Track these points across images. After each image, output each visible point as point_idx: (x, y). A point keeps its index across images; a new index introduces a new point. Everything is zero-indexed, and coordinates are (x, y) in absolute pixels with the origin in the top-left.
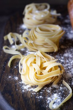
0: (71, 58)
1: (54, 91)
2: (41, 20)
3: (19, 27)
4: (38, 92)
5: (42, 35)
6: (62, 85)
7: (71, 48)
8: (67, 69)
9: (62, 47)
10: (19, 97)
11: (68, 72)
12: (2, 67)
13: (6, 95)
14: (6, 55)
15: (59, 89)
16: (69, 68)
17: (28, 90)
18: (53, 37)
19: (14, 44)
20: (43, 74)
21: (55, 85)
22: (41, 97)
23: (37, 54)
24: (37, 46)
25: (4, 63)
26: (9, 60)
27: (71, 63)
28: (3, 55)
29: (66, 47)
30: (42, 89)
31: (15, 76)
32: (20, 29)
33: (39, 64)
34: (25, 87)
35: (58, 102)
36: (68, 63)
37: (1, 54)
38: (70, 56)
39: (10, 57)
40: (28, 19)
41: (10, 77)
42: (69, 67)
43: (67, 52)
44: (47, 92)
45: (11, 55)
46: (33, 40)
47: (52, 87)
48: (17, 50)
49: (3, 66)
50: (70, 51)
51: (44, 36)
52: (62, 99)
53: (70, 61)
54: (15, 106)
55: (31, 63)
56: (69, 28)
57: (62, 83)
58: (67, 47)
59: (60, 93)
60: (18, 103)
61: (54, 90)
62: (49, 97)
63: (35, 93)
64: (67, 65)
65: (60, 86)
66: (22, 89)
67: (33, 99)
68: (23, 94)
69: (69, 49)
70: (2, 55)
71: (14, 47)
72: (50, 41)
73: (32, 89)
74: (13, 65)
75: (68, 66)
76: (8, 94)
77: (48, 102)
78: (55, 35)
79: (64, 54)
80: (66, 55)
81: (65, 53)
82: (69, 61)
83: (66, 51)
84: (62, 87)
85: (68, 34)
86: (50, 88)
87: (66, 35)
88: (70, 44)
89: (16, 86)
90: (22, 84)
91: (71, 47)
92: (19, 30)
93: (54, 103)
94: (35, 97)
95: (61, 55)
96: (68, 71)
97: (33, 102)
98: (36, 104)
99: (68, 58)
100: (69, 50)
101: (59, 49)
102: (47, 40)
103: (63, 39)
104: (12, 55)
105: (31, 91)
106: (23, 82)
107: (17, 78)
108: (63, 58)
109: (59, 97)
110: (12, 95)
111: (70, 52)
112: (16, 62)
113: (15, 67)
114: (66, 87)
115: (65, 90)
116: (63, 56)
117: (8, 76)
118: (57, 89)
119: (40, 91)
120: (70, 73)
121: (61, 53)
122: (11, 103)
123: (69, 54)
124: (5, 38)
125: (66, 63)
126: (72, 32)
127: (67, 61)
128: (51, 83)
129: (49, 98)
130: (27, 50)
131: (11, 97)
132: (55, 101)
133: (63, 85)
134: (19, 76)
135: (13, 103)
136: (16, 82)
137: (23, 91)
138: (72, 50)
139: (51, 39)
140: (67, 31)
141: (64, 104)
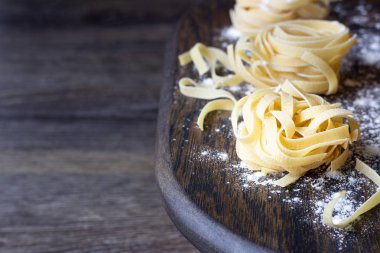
0: (376, 111)
1: (331, 186)
2: (285, 12)
3: (219, 34)
4: (286, 188)
5: (293, 43)
6: (353, 173)
7: (374, 87)
8: (367, 135)
9: (349, 83)
10: (236, 200)
11: (368, 144)
12: (180, 129)
13: (198, 195)
14: (187, 103)
15: (347, 181)
16: (370, 135)
17: (258, 183)
18: (326, 48)
19: (208, 75)
20: (301, 136)
21: (333, 173)
22: (296, 199)
23: (281, 90)
24: (277, 74)
25: (186, 121)
26: (197, 113)
27: (377, 121)
28: (179, 101)
29: (359, 85)
30: (297, 181)
31: (220, 151)
32: (221, 39)
33: (292, 113)
34: (250, 178)
35: (344, 211)
36: (368, 122)
37: (174, 100)
38: (373, 104)
39: (202, 107)
40: (247, 9)
41: (204, 153)
42: (372, 132)
43: (365, 96)
44: (314, 189)
45: (202, 103)
46: (265, 59)
47: (326, 178)
48: (218, 88)
49: (184, 129)
50: (372, 93)
51: (299, 45)
52: (355, 206)
53: (373, 116)
54: (226, 220)
55: (267, 111)
56: (365, 36)
57: (353, 167)
58: (363, 85)
59: (349, 192)
60: (234, 212)
61: (333, 184)
62: (320, 199)
63: (279, 192)
64: (366, 126)
65: (349, 175)
66: (242, 182)
67: (276, 204)
68: (246, 193)
69: (368, 88)
70: (175, 102)
71: (208, 82)
72: (317, 59)
73: (270, 181)
74: (210, 126)
75: (367, 130)
76: (204, 192)
77: (317, 212)
78: (331, 43)
79: (354, 100)
80: (361, 102)
81: (359, 97)
82: (370, 117)
83: (360, 93)
84: (355, 177)
85: (364, 51)
86: (322, 180)
87: (359, 55)
88: (370, 76)
89: (224, 174)
90: (242, 171)
91: (375, 83)
92: (221, 42)
93: (335, 213)
94: (280, 201)
95: (346, 101)
96: (370, 141)
97: (275, 210)
98: (283, 216)
99: (367, 110)
100: (368, 92)
101: (341, 87)
102: (307, 57)
103: (350, 64)
104: (206, 101)
105: (268, 185)
106: (242, 165)
107: (224, 156)
108: (352, 109)
109: (348, 201)
110: (215, 195)
111: (372, 96)
112: (218, 119)
113: (218, 130)
114: (366, 178)
115: (363, 185)
116: (351, 105)
117: (198, 151)
118: (342, 182)
119: (291, 187)
120: (377, 145)
121: (345, 97)
122: (215, 212)
123: (370, 100)
124: (183, 60)
125: (362, 122)
126: (374, 46)
127: (365, 117)
128: (321, 166)
129: (319, 203)
130: (247, 90)
131: (212, 199)
132: (338, 209)
133: (356, 172)
134: (230, 151)
135: (219, 213)
136: (222, 164)
137: (246, 185)
138: (376, 90)
139: (319, 55)
140: (360, 45)
141: (364, 216)
